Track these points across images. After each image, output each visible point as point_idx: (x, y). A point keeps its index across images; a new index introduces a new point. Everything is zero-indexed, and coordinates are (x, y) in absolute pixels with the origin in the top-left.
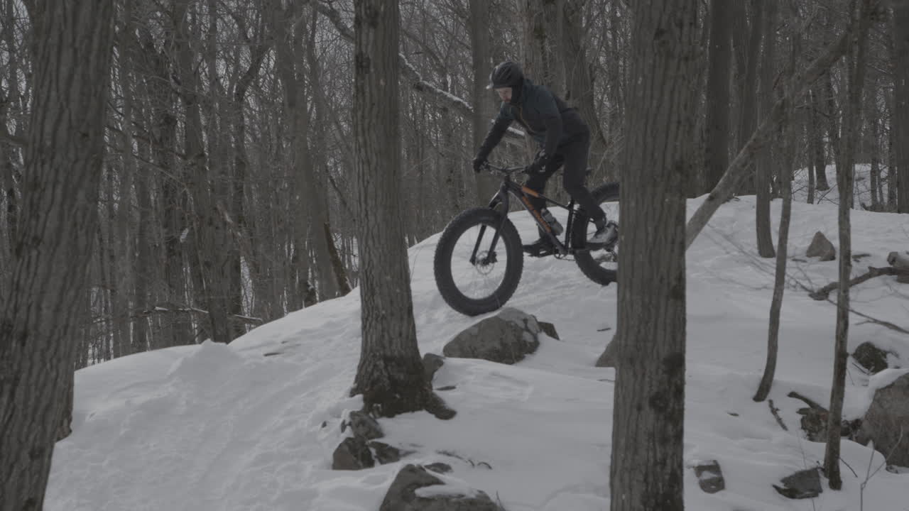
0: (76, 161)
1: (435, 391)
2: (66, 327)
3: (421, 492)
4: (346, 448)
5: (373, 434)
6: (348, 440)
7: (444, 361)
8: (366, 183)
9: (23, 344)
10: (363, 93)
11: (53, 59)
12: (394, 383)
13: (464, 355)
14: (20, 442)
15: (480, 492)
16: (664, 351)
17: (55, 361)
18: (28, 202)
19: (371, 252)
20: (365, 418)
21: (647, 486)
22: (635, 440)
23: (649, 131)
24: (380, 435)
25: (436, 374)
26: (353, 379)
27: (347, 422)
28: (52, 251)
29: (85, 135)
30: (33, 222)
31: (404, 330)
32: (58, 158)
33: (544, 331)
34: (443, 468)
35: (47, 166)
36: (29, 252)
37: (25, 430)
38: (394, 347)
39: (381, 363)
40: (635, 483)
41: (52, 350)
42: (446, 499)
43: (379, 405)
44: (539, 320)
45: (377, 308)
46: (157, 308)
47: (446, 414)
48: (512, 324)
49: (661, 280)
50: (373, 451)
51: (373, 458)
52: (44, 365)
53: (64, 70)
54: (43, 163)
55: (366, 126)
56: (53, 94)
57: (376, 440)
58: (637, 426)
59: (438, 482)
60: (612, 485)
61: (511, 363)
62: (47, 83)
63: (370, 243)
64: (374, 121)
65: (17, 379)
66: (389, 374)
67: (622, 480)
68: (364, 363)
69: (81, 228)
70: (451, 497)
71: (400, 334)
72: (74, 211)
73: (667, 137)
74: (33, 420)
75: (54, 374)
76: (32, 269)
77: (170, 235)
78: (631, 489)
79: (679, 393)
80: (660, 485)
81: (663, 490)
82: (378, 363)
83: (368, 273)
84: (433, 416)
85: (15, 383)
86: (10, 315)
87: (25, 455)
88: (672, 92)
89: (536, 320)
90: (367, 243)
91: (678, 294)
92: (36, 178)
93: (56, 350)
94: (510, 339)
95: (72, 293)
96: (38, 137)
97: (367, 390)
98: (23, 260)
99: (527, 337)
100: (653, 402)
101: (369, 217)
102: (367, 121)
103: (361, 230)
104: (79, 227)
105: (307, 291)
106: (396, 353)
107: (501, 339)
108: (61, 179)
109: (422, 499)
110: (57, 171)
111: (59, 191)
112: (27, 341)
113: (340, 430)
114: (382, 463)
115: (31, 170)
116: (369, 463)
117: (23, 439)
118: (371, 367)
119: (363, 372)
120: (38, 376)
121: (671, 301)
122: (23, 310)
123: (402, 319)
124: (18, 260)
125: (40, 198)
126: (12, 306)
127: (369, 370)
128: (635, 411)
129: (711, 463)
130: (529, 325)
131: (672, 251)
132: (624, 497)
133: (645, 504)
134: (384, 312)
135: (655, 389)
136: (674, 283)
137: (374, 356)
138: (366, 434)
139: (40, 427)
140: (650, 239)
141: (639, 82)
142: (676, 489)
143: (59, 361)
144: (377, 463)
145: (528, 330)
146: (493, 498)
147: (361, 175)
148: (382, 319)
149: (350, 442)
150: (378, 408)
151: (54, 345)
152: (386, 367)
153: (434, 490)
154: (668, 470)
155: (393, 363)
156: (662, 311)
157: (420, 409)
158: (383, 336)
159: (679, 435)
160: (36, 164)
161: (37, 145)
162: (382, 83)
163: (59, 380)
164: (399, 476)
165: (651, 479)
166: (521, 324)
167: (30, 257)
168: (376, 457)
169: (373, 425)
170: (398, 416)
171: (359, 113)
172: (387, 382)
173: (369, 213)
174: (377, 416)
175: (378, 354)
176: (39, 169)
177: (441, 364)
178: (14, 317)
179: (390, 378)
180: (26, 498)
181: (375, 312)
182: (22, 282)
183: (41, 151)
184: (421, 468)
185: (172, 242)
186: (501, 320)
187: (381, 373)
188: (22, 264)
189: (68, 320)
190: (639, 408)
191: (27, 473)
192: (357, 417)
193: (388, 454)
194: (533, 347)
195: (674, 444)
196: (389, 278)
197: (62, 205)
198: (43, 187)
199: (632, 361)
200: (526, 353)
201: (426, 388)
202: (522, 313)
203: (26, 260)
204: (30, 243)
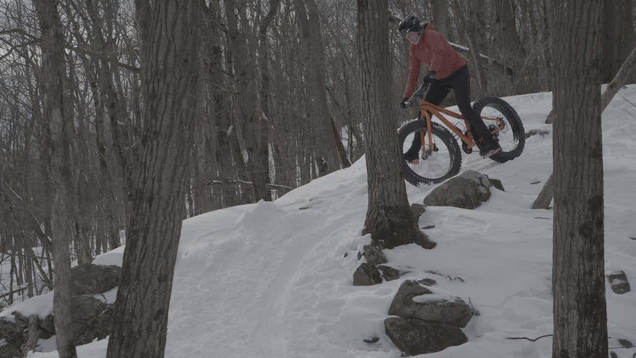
0: (180, 79)
1: (420, 229)
2: (178, 192)
3: (417, 299)
4: (362, 271)
5: (380, 260)
6: (363, 265)
7: (425, 208)
8: (367, 87)
9: (151, 205)
10: (364, 24)
11: (163, 10)
12: (392, 224)
13: (438, 204)
14: (152, 271)
15: (458, 298)
16: (589, 195)
17: (172, 216)
18: (149, 107)
19: (373, 135)
20: (374, 249)
21: (580, 289)
22: (570, 258)
23: (573, 40)
24: (385, 261)
25: (420, 218)
26: (363, 223)
27: (362, 253)
28: (166, 140)
29: (186, 61)
30: (154, 122)
31: (398, 187)
32: (168, 78)
33: (494, 185)
34: (430, 282)
35: (161, 83)
36: (152, 142)
37: (155, 262)
38: (391, 200)
39: (383, 212)
40: (570, 288)
41: (170, 208)
42: (434, 303)
43: (383, 241)
44: (490, 178)
45: (378, 173)
46: (214, 181)
47: (429, 245)
48: (472, 181)
49: (585, 144)
50: (381, 272)
51: (381, 277)
52: (165, 218)
53: (170, 16)
54: (159, 81)
55: (366, 47)
56: (164, 33)
57: (382, 264)
58: (571, 247)
59: (428, 292)
60: (554, 289)
61: (472, 209)
62: (159, 26)
63: (372, 128)
64: (372, 42)
65: (148, 229)
66: (388, 218)
67: (561, 286)
68: (371, 211)
69: (186, 125)
70: (438, 302)
71: (395, 191)
72: (180, 112)
73: (586, 43)
74: (160, 256)
75: (172, 224)
76: (155, 153)
77: (221, 130)
78: (568, 292)
79: (600, 223)
80: (589, 288)
81: (591, 292)
82: (381, 211)
83: (371, 149)
84: (420, 247)
85: (146, 231)
86: (141, 186)
87: (155, 280)
88: (589, 11)
89: (488, 178)
90: (370, 128)
91: (597, 153)
92: (154, 92)
93: (173, 207)
94: (470, 192)
95: (181, 168)
96: (154, 63)
97: (373, 230)
98: (148, 148)
99: (482, 190)
100: (581, 231)
101: (371, 110)
102: (367, 43)
103: (365, 119)
104: (184, 124)
105: (322, 164)
106: (393, 204)
107: (464, 192)
108: (171, 91)
109: (418, 304)
110: (168, 86)
111: (170, 100)
112: (153, 203)
113: (357, 259)
114: (387, 280)
115: (151, 86)
116: (379, 281)
117: (153, 269)
118: (376, 214)
119: (371, 218)
120: (162, 226)
121: (592, 159)
122: (149, 181)
123: (396, 180)
124: (144, 149)
125: (157, 105)
126: (142, 180)
127: (375, 216)
128: (569, 237)
129: (620, 273)
130: (483, 182)
131: (592, 124)
132: (563, 297)
133: (578, 302)
134: (383, 176)
135: (583, 222)
136: (594, 147)
137: (378, 207)
138: (376, 260)
139: (164, 261)
140: (576, 116)
141: (565, 6)
142: (600, 291)
143: (174, 215)
144: (384, 281)
145: (482, 185)
146: (467, 302)
147: (364, 81)
148: (382, 181)
149: (365, 266)
150: (382, 242)
151: (171, 205)
152: (386, 214)
153: (426, 297)
154: (594, 277)
155: (391, 211)
156: (586, 166)
157: (412, 243)
158: (383, 193)
159: (601, 254)
160: (153, 82)
161: (154, 69)
162: (377, 16)
163: (175, 228)
164: (401, 289)
165: (582, 285)
166: (477, 181)
167: (152, 146)
168: (382, 276)
169: (380, 254)
170: (396, 248)
171: (362, 39)
172: (388, 225)
173: (371, 108)
174: (382, 248)
175: (380, 205)
176: (156, 85)
177: (424, 211)
178: (144, 187)
179: (389, 221)
180: (157, 310)
181: (377, 176)
182: (148, 163)
183: (157, 73)
184: (416, 283)
185: (222, 135)
186: (463, 179)
187: (384, 218)
188: (147, 150)
189: (179, 188)
190: (572, 235)
191: (157, 292)
192: (368, 249)
193: (392, 274)
194: (486, 197)
195: (598, 259)
196: (386, 152)
197: (172, 109)
198: (159, 97)
199: (565, 202)
200: (482, 201)
201: (415, 228)
202: (478, 173)
203: (150, 146)
204: (152, 136)
